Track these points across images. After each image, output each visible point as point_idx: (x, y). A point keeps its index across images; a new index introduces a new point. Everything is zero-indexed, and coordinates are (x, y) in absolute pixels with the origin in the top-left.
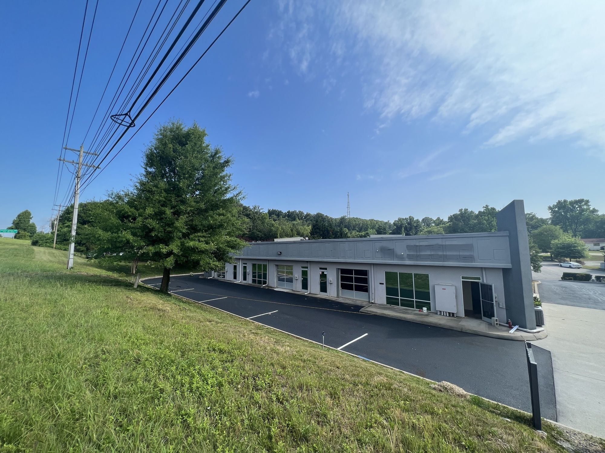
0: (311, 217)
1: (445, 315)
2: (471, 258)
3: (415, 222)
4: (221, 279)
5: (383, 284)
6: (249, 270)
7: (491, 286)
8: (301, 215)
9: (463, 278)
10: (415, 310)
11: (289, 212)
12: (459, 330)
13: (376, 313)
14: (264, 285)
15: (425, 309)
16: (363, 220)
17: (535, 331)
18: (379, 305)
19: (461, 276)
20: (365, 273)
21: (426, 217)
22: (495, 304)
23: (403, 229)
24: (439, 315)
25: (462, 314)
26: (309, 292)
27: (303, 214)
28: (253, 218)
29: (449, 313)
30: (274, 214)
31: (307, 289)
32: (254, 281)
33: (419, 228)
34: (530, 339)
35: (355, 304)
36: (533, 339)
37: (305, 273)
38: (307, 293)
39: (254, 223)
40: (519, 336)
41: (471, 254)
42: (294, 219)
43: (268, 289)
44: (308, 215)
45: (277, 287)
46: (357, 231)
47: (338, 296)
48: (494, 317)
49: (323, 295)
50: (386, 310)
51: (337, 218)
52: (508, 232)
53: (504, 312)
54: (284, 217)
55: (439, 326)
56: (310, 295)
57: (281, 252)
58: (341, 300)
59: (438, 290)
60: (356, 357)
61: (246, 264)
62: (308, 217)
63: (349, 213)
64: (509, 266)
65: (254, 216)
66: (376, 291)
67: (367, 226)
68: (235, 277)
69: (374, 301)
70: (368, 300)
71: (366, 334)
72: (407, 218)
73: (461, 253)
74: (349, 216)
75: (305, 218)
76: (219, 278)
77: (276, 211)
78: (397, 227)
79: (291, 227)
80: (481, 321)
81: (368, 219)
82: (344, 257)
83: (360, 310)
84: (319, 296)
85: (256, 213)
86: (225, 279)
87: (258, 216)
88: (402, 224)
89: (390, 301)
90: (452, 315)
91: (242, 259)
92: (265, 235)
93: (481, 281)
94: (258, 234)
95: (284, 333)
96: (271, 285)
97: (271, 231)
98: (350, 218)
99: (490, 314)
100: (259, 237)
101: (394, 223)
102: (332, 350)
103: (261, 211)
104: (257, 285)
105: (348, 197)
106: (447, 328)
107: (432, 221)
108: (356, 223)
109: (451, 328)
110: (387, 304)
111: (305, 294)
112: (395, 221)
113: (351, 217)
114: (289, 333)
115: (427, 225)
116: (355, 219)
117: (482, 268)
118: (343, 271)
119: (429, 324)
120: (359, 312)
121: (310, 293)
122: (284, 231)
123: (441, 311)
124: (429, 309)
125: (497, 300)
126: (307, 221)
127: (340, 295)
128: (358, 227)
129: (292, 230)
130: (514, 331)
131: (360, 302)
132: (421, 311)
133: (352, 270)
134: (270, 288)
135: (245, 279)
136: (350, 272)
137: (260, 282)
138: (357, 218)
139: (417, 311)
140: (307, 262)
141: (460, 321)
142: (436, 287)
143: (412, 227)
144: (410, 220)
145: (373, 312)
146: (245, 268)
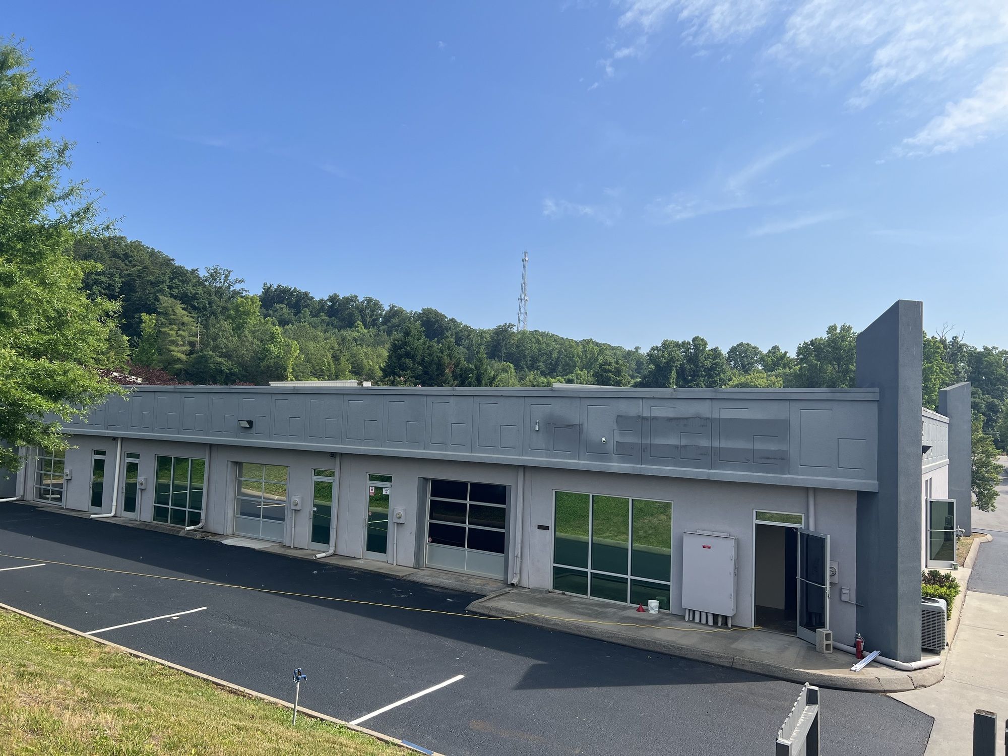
0: (403, 321)
1: (704, 621)
2: (780, 461)
3: (708, 357)
4: (48, 504)
5: (547, 528)
6: (147, 476)
7: (822, 541)
8: (373, 311)
9: (759, 516)
10: (627, 608)
11: (333, 299)
12: (726, 664)
13: (513, 614)
14: (192, 528)
15: (653, 604)
16: (561, 341)
17: (915, 665)
18: (533, 590)
19: (754, 511)
20: (499, 494)
21: (741, 344)
22: (828, 592)
23: (674, 374)
24: (689, 621)
25: (748, 617)
26: (331, 551)
27: (380, 307)
28: (205, 309)
29: (715, 616)
30: (282, 303)
31: (327, 541)
32: (160, 513)
33: (719, 374)
34: (899, 688)
35: (462, 589)
36: (906, 687)
37: (323, 491)
38: (324, 555)
39: (206, 327)
40: (871, 680)
41: (784, 447)
42: (349, 323)
43: (202, 542)
44: (394, 313)
45: (234, 535)
46: (543, 374)
47: (418, 564)
48: (822, 625)
49: (374, 562)
50: (545, 606)
51: (486, 328)
52: (877, 390)
53: (851, 614)
54: (315, 315)
55: (677, 653)
56: (334, 561)
57: (250, 423)
58: (424, 577)
59: (692, 549)
60: (394, 744)
61: (137, 456)
62: (395, 321)
63: (522, 317)
64: (870, 484)
65: (209, 304)
66: (526, 551)
67: (571, 359)
68: (97, 500)
69: (520, 580)
70: (501, 577)
71: (460, 677)
72: (689, 343)
73: (759, 446)
74: (521, 324)
75: (384, 323)
76: (41, 503)
77: (292, 294)
78: (657, 366)
79: (332, 348)
80: (792, 639)
81: (578, 338)
82: (443, 444)
83: (470, 607)
84: (360, 564)
85: (219, 292)
86: (63, 504)
87: (222, 304)
88: (671, 360)
89: (562, 579)
90: (721, 621)
91: (123, 439)
92: (242, 365)
93: (803, 526)
94: (220, 363)
95: (193, 676)
96: (214, 526)
97: (264, 353)
98: (523, 333)
99: (815, 620)
100: (221, 371)
101: (650, 355)
102: (330, 724)
103: (237, 287)
104: (168, 526)
105: (525, 267)
106: (695, 658)
107: (756, 355)
108: (540, 350)
109: (706, 659)
110: (555, 587)
111: (318, 556)
112: (653, 349)
113: (530, 328)
114: (210, 678)
115: (743, 366)
116: (538, 337)
117: (807, 489)
118: (440, 487)
119: (651, 648)
120: (464, 612)
121: (334, 555)
122: (308, 360)
123: (694, 611)
124: (665, 605)
125: (836, 579)
126: (389, 333)
127: (426, 561)
128: (544, 362)
129: (336, 358)
130: (864, 664)
131: (478, 582)
132: (643, 611)
133: (464, 484)
134: (210, 538)
135: (130, 504)
136: (457, 489)
137: (179, 518)
138: (544, 335)
139: (630, 609)
140: (333, 455)
141: (736, 639)
142: (687, 540)
143: (700, 371)
144: (696, 347)
145: (503, 611)
146: (132, 469)
